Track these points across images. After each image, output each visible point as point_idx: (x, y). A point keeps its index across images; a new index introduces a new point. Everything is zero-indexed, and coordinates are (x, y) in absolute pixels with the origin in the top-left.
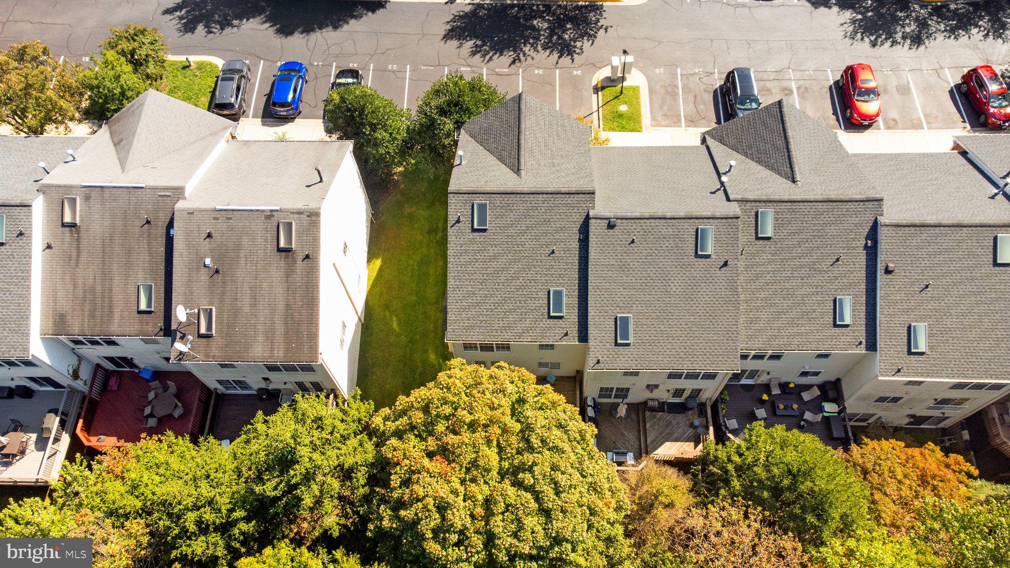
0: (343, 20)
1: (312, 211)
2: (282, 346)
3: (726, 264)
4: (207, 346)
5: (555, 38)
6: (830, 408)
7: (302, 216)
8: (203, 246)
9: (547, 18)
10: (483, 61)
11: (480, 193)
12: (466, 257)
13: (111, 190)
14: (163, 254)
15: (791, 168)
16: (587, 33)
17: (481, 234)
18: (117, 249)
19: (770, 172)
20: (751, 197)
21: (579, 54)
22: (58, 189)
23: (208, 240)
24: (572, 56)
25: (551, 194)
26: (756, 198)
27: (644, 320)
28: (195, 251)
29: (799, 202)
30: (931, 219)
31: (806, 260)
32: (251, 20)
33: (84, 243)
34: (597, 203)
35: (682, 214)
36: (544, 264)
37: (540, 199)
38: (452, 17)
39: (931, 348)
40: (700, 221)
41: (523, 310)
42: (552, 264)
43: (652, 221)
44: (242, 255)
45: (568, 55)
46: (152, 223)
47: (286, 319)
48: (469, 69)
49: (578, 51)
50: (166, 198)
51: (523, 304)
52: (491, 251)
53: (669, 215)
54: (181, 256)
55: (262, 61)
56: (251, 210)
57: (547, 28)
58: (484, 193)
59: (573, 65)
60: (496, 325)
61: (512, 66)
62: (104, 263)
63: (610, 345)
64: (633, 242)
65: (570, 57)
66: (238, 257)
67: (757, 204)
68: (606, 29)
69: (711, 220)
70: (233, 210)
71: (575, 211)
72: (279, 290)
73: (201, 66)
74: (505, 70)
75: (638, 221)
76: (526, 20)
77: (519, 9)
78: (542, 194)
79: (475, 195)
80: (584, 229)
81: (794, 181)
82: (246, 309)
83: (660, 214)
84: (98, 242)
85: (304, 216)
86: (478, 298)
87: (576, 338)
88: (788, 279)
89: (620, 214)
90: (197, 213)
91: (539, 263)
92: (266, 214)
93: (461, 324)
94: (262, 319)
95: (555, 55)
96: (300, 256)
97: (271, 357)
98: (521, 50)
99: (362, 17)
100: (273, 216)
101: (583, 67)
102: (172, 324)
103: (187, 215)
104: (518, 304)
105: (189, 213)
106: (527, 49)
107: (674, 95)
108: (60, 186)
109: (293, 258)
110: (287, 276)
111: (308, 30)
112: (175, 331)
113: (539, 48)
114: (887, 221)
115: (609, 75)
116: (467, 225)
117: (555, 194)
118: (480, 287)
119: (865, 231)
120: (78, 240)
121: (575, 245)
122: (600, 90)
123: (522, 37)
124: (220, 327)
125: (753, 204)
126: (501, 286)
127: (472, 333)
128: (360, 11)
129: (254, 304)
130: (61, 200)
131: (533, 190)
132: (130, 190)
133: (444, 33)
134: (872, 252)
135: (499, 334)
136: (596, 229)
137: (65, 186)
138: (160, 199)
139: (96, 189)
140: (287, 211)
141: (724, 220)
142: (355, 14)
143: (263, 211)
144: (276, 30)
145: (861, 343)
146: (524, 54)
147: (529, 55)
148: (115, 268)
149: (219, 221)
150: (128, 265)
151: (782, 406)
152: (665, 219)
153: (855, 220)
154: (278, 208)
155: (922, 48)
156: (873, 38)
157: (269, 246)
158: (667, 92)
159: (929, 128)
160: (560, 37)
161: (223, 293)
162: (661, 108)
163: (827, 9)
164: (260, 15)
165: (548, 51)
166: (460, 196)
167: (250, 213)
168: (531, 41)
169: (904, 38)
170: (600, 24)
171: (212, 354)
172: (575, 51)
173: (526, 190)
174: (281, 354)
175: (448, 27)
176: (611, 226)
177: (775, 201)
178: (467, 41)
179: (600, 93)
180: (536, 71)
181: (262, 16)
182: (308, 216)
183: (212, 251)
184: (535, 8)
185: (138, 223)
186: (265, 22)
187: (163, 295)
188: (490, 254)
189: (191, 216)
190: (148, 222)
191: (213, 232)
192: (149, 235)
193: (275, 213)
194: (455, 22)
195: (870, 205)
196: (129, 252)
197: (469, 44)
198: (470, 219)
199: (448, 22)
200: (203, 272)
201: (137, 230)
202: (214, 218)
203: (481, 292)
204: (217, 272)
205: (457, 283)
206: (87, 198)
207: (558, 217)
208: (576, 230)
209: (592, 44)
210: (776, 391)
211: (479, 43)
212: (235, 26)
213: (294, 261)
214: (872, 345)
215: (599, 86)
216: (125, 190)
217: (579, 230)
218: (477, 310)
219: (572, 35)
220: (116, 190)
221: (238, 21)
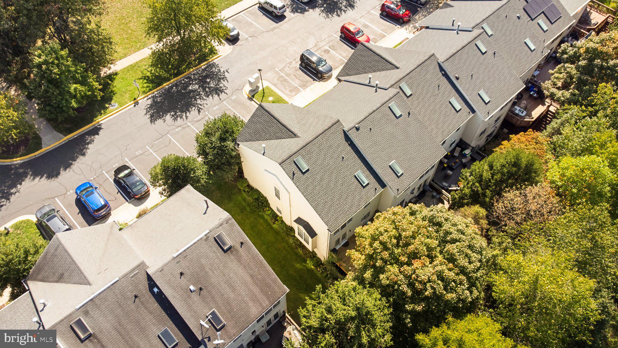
0: (84, 148)
1: (226, 219)
2: (264, 299)
3: (409, 113)
4: (226, 332)
5: (207, 89)
6: (467, 152)
7: (223, 226)
8: (182, 282)
9: (194, 83)
10: (183, 120)
11: (293, 155)
12: (310, 188)
13: (99, 297)
14: (159, 307)
15: (391, 64)
16: (220, 78)
17: (308, 173)
18: (129, 327)
19: (384, 72)
20: (393, 83)
21: (226, 89)
22: (62, 323)
23: (182, 277)
24: (224, 92)
25: (323, 133)
26: (395, 81)
27: (400, 159)
28: (180, 288)
29: (410, 73)
30: (454, 51)
31: (429, 95)
32: (23, 183)
33: (105, 341)
34: (343, 124)
35: (379, 105)
36: (343, 166)
37: (320, 139)
38: (145, 111)
39: (490, 97)
40: (387, 103)
41: (351, 193)
42: (347, 163)
43: (371, 116)
44: (207, 270)
45: (221, 93)
46: (139, 295)
47: (256, 284)
48: (180, 128)
49: (224, 88)
50: (137, 276)
51: (349, 190)
52: (318, 177)
53: (375, 108)
54: (174, 297)
55: (56, 199)
56: (195, 243)
57: (199, 87)
58: (295, 154)
59: (228, 96)
60: (346, 208)
61: (200, 113)
62: (126, 342)
63: (397, 179)
64: (371, 129)
65: (223, 93)
66: (206, 272)
67: (397, 84)
68: (227, 71)
69: (391, 100)
70: (185, 251)
71: (338, 133)
72: (241, 271)
73: (17, 227)
74: (199, 117)
75: (365, 120)
76: (184, 89)
77: (176, 87)
78: (319, 136)
79: (291, 157)
80: (347, 138)
81: (398, 68)
82: (232, 295)
83: (371, 111)
84: (113, 332)
85: (225, 225)
86: (330, 202)
87: (381, 188)
88: (429, 105)
89: (357, 121)
90: (165, 268)
91: (342, 167)
92: (204, 239)
93: (332, 220)
94: (244, 293)
95: (216, 96)
96: (238, 246)
97: (263, 309)
98: (197, 104)
99: (93, 141)
100: (208, 237)
101: (234, 93)
102: (198, 337)
103: (161, 273)
104: (347, 192)
105: (160, 271)
106: (199, 101)
107: (285, 80)
108: (62, 321)
109: (235, 250)
110: (239, 261)
111: (67, 166)
112: (203, 340)
113: (204, 98)
114: (443, 60)
115: (250, 89)
116: (299, 173)
117: (324, 132)
118: (326, 197)
119: (438, 69)
120: (99, 341)
121: (349, 148)
122: (252, 98)
123: (191, 98)
124: (225, 317)
125: (396, 85)
126: (334, 190)
127: (339, 221)
128: (89, 139)
129: (234, 289)
130: (69, 328)
131: (314, 137)
132: (111, 288)
133: (149, 120)
134: (446, 75)
135: (350, 211)
136: (353, 135)
137: (65, 318)
138: (133, 279)
139: (89, 303)
140: (214, 229)
141: (395, 97)
142: (88, 141)
143: (201, 239)
144: (46, 178)
145: (469, 112)
146: (201, 105)
147: (203, 104)
148: (136, 338)
149: (181, 262)
150: (143, 330)
151: (453, 164)
152: (374, 111)
153: (432, 67)
154: (208, 231)
155: (355, 8)
156: (336, 13)
157: (218, 254)
158: (282, 81)
159: (388, 35)
160: (209, 88)
161: (213, 298)
162: (286, 89)
163: (308, 12)
164: (26, 177)
165: (210, 96)
166: (286, 162)
167: (195, 245)
168: (198, 97)
169: (346, 7)
170: (222, 71)
171: (232, 334)
172: (223, 89)
173: (311, 139)
174: (267, 302)
175: (148, 116)
176: (358, 129)
177: (402, 79)
178: (165, 116)
179: (254, 99)
180: (215, 109)
181: (29, 177)
182: (226, 223)
183: (189, 281)
184: (183, 82)
185: (130, 302)
186: (34, 179)
187: (176, 329)
188: (319, 179)
189: (163, 271)
190: (136, 297)
191: (182, 270)
192: (142, 303)
193: (208, 235)
194: (149, 112)
195: (432, 58)
196: (138, 322)
197: (168, 117)
198: (298, 170)
199: (146, 114)
200: (193, 296)
201: (133, 306)
202: (177, 263)
203: (329, 199)
204: (201, 289)
205: (316, 203)
206: (86, 313)
207: (333, 141)
208: (344, 142)
209: (228, 81)
210: (446, 161)
211: (173, 113)
212: (16, 192)
213: (237, 250)
214: (473, 111)
215: (250, 96)
216: (107, 290)
217: (346, 141)
218: (333, 208)
219: (214, 83)
220: (102, 294)
221: (14, 189)
